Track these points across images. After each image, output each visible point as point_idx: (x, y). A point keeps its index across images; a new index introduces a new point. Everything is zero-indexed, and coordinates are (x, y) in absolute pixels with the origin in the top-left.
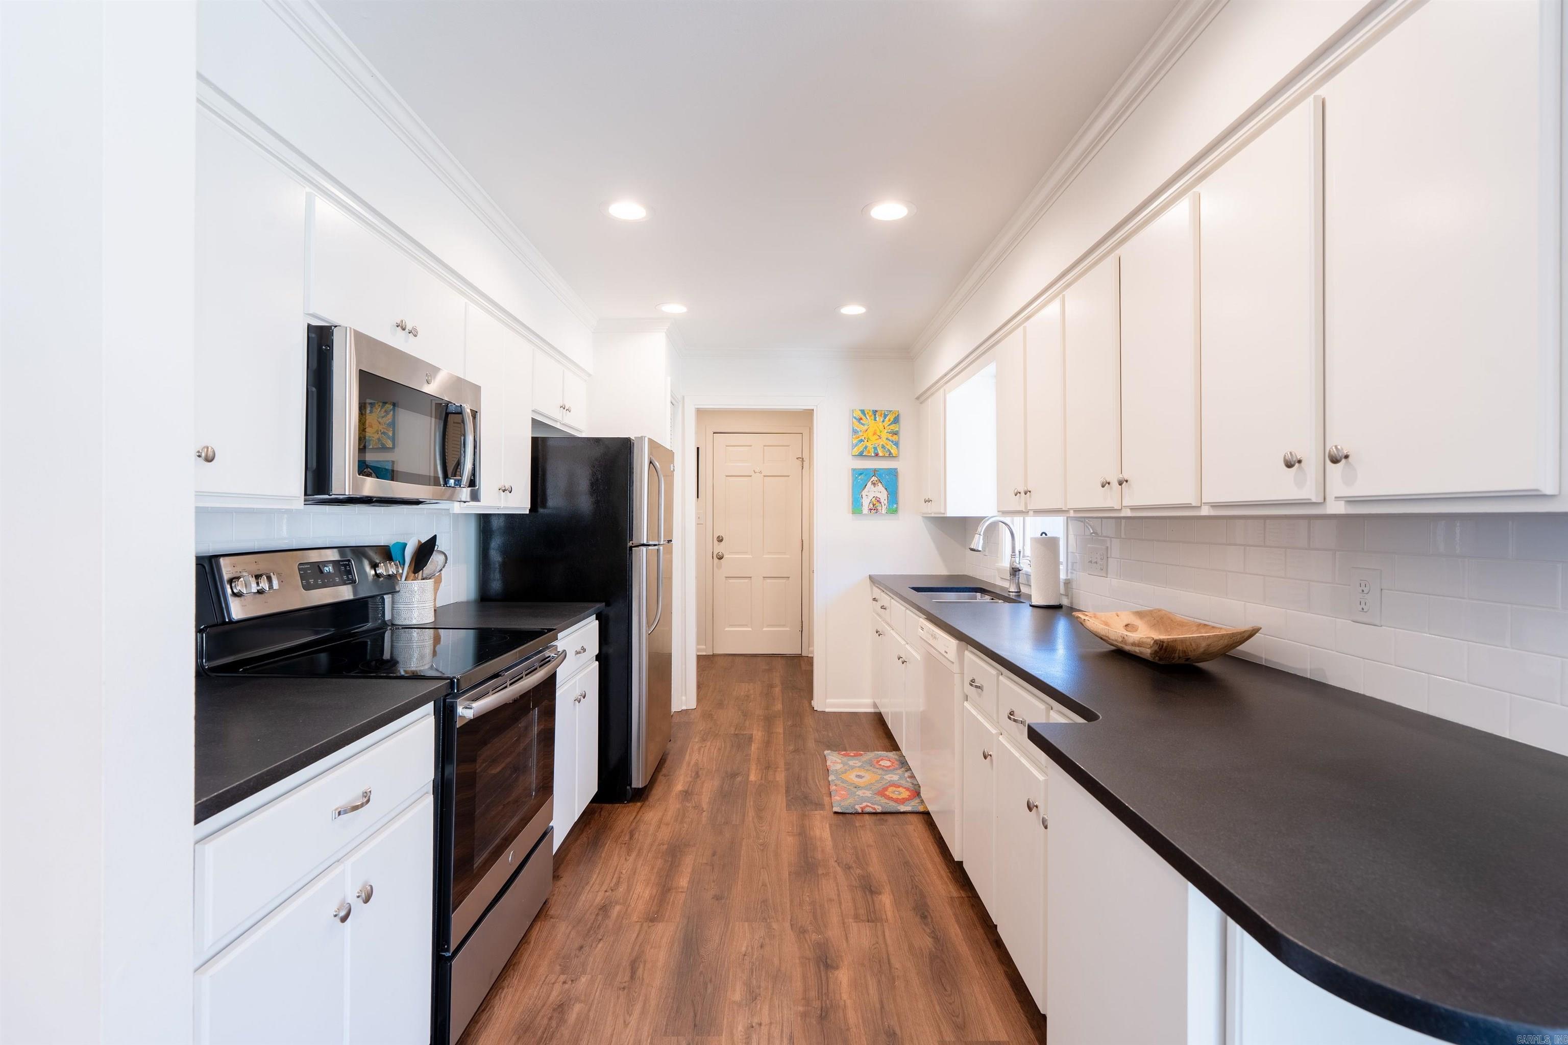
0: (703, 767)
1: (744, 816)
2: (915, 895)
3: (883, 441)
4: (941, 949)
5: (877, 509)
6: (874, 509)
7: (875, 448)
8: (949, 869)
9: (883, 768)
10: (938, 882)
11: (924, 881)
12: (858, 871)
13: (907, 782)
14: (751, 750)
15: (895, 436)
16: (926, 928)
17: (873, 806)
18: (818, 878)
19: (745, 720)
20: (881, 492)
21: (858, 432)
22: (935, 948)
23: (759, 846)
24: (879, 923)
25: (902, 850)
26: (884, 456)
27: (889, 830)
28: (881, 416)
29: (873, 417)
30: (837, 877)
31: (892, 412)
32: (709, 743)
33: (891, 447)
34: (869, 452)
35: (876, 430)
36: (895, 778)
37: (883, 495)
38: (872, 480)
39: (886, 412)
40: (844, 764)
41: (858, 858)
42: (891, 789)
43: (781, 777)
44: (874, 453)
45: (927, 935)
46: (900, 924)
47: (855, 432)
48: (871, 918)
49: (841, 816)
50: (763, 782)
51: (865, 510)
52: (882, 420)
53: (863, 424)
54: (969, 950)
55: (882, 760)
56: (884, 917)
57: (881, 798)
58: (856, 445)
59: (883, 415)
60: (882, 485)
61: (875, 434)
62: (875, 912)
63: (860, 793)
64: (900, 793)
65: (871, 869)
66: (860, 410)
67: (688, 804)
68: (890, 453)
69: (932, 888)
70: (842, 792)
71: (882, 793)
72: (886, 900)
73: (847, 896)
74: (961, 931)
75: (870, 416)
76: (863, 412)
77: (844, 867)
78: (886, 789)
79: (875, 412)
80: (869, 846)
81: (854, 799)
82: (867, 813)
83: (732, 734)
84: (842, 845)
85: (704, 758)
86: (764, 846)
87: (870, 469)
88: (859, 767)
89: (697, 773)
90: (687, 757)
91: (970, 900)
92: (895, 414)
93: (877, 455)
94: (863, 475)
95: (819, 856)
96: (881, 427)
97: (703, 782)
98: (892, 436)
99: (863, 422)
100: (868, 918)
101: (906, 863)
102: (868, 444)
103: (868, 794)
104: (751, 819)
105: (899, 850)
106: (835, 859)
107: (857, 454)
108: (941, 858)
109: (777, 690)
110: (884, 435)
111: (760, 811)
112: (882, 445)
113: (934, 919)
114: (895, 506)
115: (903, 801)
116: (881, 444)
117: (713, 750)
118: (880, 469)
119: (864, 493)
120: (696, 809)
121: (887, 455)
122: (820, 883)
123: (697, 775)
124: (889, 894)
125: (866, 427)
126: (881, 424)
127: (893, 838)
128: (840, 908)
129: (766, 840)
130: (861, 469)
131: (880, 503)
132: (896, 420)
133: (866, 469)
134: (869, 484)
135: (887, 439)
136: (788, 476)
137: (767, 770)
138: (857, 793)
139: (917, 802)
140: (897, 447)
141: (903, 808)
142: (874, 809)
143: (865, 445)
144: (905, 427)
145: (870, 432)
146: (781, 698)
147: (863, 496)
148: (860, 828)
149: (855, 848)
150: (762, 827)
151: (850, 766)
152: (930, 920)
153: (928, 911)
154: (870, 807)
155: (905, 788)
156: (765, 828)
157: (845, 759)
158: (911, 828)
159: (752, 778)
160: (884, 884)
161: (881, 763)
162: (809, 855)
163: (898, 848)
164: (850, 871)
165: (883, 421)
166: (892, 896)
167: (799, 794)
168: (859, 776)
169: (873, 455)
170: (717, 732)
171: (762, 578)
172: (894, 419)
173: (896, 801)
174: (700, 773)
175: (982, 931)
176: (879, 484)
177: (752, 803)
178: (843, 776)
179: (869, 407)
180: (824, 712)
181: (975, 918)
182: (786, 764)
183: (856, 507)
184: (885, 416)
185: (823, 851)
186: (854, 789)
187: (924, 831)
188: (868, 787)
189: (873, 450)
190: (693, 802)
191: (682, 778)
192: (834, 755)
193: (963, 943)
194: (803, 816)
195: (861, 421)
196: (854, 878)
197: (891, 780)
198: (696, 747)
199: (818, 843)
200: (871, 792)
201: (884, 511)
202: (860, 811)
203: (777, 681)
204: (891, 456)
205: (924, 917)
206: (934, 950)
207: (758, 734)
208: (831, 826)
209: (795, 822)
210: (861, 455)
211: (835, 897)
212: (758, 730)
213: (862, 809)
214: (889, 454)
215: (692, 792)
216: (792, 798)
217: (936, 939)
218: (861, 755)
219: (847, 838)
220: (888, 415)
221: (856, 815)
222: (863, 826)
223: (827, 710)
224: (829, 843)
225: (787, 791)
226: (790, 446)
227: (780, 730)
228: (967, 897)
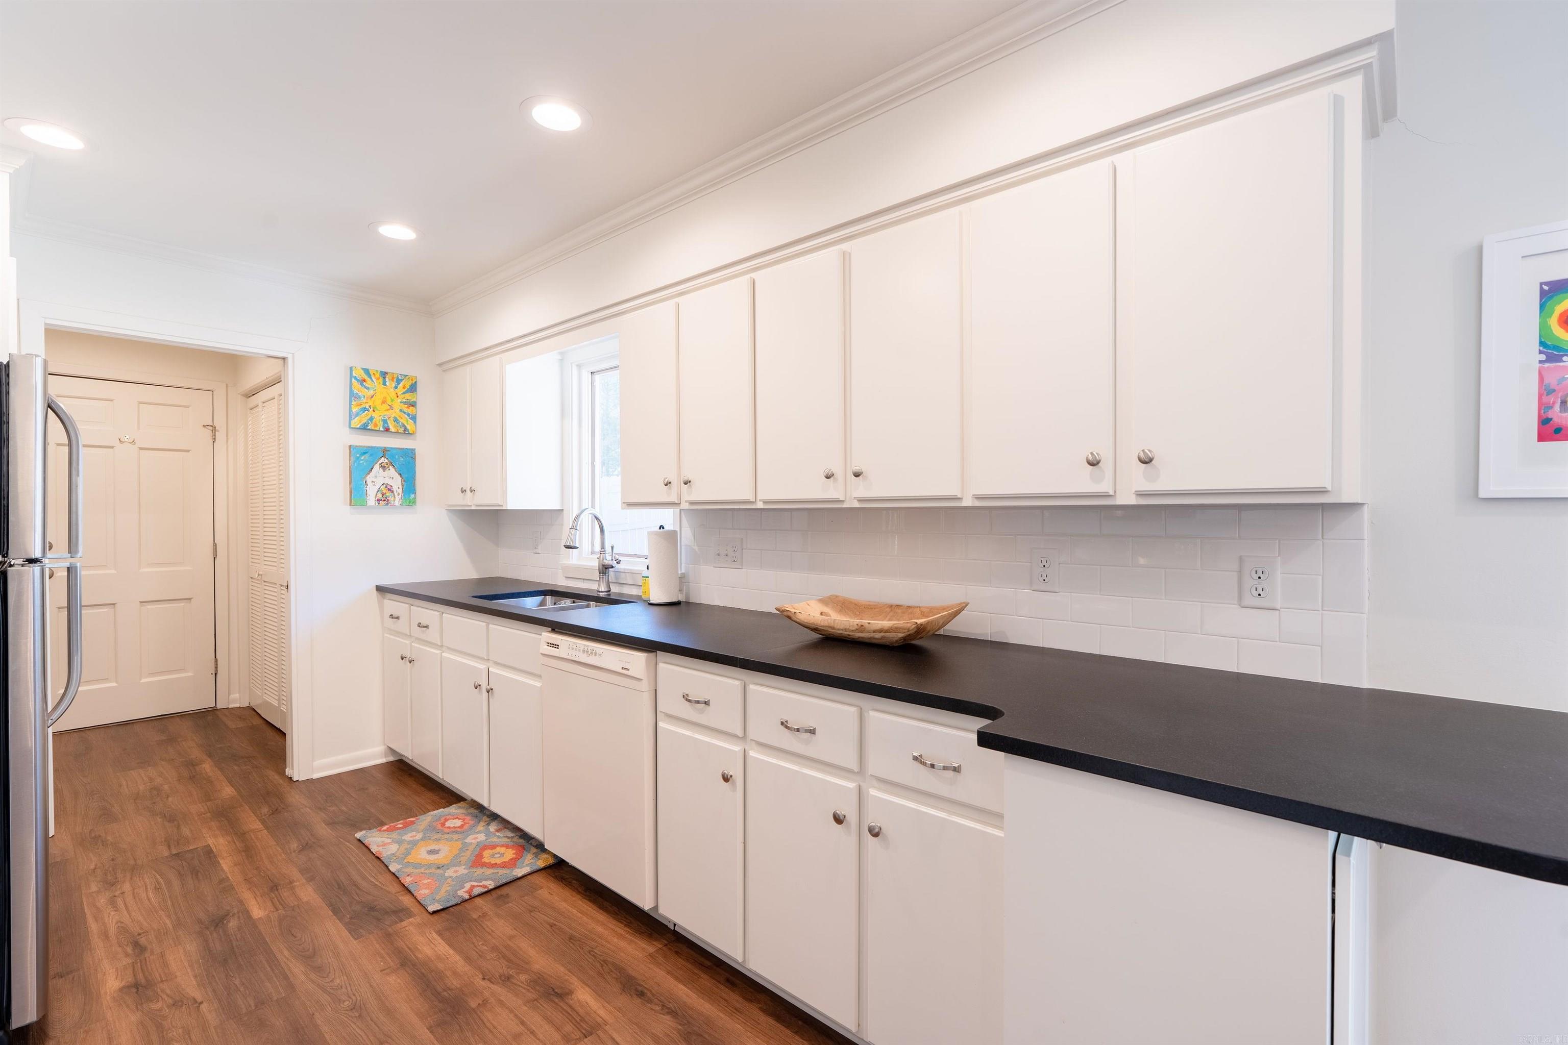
0: (141, 928)
1: (286, 977)
2: (611, 973)
3: (396, 413)
4: (686, 1022)
5: (388, 500)
6: (384, 499)
7: (385, 421)
8: (622, 923)
9: (454, 830)
10: (622, 944)
11: (607, 951)
12: (523, 977)
13: (499, 837)
14: (222, 870)
15: (411, 408)
16: (653, 1007)
17: (481, 884)
18: (477, 1015)
19: (178, 827)
20: (393, 478)
21: (359, 397)
22: (680, 1024)
23: (350, 1013)
24: (600, 1031)
25: (555, 925)
26: (397, 432)
27: (520, 906)
28: (393, 380)
29: (381, 380)
30: (502, 998)
31: (407, 377)
32: (127, 887)
33: (407, 421)
34: (376, 425)
35: (385, 398)
36: (481, 837)
37: (396, 483)
38: (380, 462)
39: (399, 376)
40: (400, 842)
41: (509, 961)
42: (487, 853)
43: (308, 893)
44: (383, 426)
45: (660, 1013)
46: (623, 1018)
47: (353, 396)
48: (585, 1030)
49: (443, 914)
50: (282, 912)
51: (371, 501)
52: (394, 385)
53: (368, 388)
54: (712, 1006)
55: (446, 820)
56: (599, 1020)
57: (482, 870)
58: (357, 415)
59: (395, 380)
60: (395, 469)
61: (384, 402)
62: (583, 1020)
63: (450, 873)
64: (502, 855)
65: (536, 967)
66: (363, 369)
67: (155, 1006)
68: (406, 429)
69: (622, 954)
70: (426, 881)
71: (478, 861)
72: (584, 996)
73: (535, 1019)
74: (688, 988)
75: (377, 379)
76: (366, 371)
77: (500, 981)
78: (480, 856)
79: (384, 374)
80: (511, 938)
81: (448, 883)
82: (477, 896)
83: (167, 857)
84: (475, 953)
85: (133, 914)
86: (359, 1010)
87: (377, 448)
88: (422, 839)
89: (136, 944)
90: (93, 926)
91: (670, 949)
92: (412, 380)
93: (387, 430)
94: (367, 456)
95: (455, 983)
96: (393, 395)
97: (162, 955)
98: (407, 408)
99: (367, 385)
100: (583, 1033)
101: (571, 938)
102: (374, 415)
103: (462, 870)
104: (303, 978)
105: (551, 926)
106: (481, 976)
107: (358, 426)
108: (605, 914)
109: (208, 767)
110: (398, 405)
111: (309, 957)
112: (395, 417)
113: (653, 991)
114: (413, 496)
115: (512, 863)
116: (393, 416)
117: (143, 895)
118: (392, 448)
119: (369, 479)
120: (181, 1006)
121: (401, 430)
122: (485, 1020)
123: (139, 948)
124: (582, 987)
125: (371, 392)
126: (392, 390)
127: (532, 914)
128: (539, 1039)
129: (354, 998)
130: (364, 447)
131: (392, 492)
132: (413, 388)
133: (372, 447)
134: (377, 467)
135: (401, 410)
136: (188, 451)
137: (276, 892)
138: (447, 875)
139: (530, 858)
140: (415, 422)
141: (519, 872)
142: (484, 886)
143: (369, 416)
144: (423, 397)
145: (378, 400)
146: (222, 778)
147: (368, 483)
148: (482, 919)
149: (494, 949)
150: (332, 981)
151: (409, 842)
152: (649, 994)
153: (641, 985)
154: (478, 886)
155: (502, 846)
156: (338, 981)
157: (394, 835)
158: (544, 893)
159: (257, 912)
160: (567, 977)
161: (448, 824)
162: (439, 989)
163: (549, 924)
164: (513, 983)
165: (396, 387)
166: (587, 989)
167: (358, 908)
168: (431, 852)
169: (382, 429)
170: (132, 862)
171: (139, 603)
172: (410, 386)
173: (504, 865)
174: (143, 941)
175: (706, 977)
176: (391, 467)
177: (286, 953)
178: (409, 859)
179: (376, 366)
180: (311, 781)
181: (690, 966)
182: (303, 871)
183: (356, 496)
184: (399, 381)
185: (455, 973)
186: (438, 870)
187: (562, 891)
188: (455, 861)
189: (381, 423)
190: (165, 997)
191: (106, 965)
192: (374, 835)
193: (701, 1002)
194: (388, 937)
195: (364, 383)
196: (524, 988)
197: (478, 842)
198: (102, 901)
199: (440, 966)
200: (464, 867)
201: (397, 503)
202: (467, 896)
203: (196, 753)
204: (406, 432)
205: (641, 994)
206: (680, 1027)
207: (219, 842)
208: (439, 933)
209: (382, 952)
210: (364, 428)
211: (519, 1028)
212: (215, 836)
213: (469, 892)
214: (405, 431)
215: (147, 980)
216: (351, 918)
217: (672, 1013)
218: (413, 823)
219: (474, 940)
220: (402, 380)
221: (462, 904)
222: (484, 915)
223: (316, 776)
224: (455, 959)
225: (336, 911)
226: (190, 408)
227: (256, 825)
228: (665, 946)
